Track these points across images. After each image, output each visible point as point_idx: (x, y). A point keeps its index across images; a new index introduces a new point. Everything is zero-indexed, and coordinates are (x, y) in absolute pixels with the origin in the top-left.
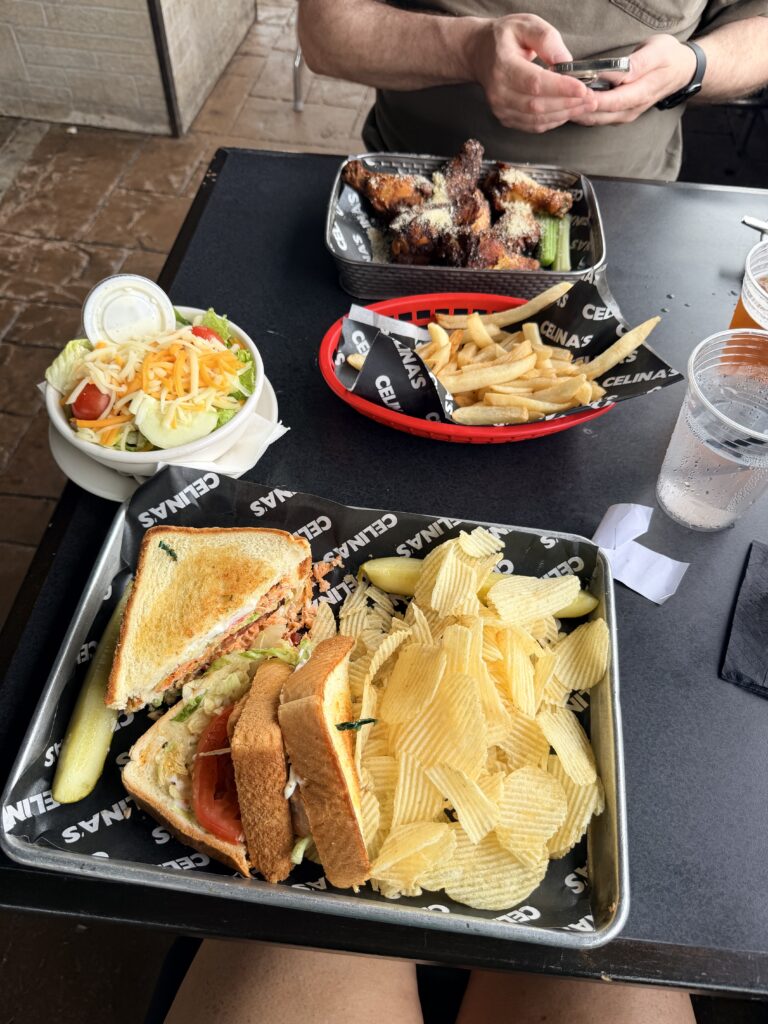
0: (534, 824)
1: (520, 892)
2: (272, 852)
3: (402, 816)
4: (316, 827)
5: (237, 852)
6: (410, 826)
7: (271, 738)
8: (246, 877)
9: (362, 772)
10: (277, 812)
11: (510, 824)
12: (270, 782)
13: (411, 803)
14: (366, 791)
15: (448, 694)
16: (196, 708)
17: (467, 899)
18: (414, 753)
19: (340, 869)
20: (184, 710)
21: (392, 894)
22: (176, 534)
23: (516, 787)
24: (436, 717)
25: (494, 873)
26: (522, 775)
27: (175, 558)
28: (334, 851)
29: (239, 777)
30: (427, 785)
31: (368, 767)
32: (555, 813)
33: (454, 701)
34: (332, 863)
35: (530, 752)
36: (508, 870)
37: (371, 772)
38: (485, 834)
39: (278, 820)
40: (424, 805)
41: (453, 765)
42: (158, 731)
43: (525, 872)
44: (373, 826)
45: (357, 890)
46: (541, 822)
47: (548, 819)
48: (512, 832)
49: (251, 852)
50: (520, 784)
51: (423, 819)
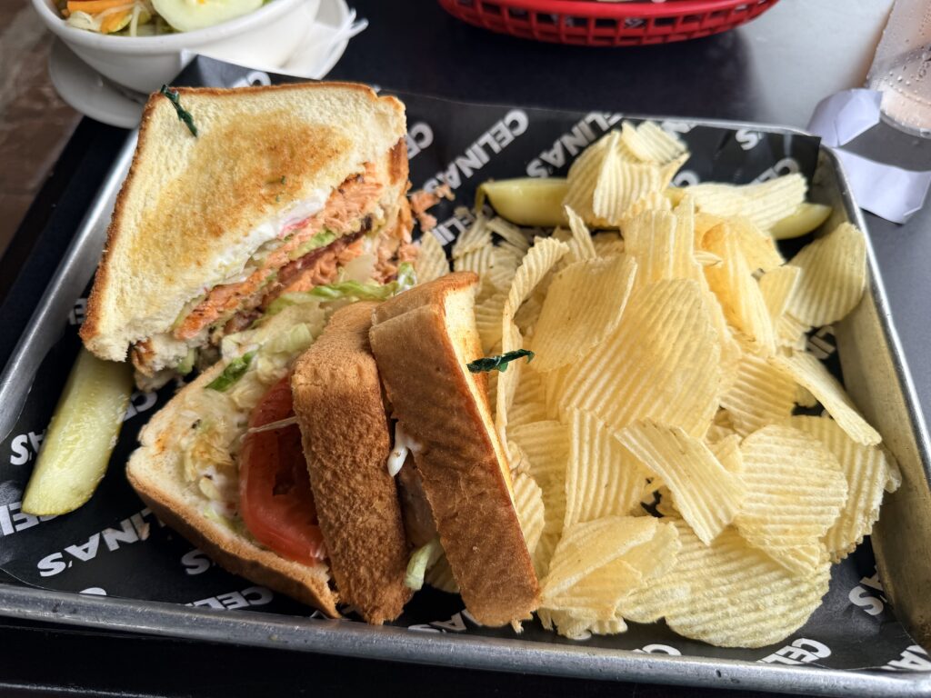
0: (799, 508)
1: (793, 616)
2: (372, 574)
3: (579, 510)
4: (444, 521)
5: (315, 578)
6: (594, 525)
7: (360, 372)
8: (330, 617)
9: (510, 447)
10: (376, 502)
11: (758, 511)
12: (362, 450)
13: (593, 489)
14: (518, 475)
15: (643, 316)
16: (242, 371)
17: (704, 632)
18: (593, 407)
19: (489, 593)
20: (225, 372)
21: (578, 633)
22: (194, 97)
23: (761, 455)
24: (624, 353)
25: (743, 589)
26: (767, 438)
27: (193, 132)
28: (477, 563)
29: (309, 443)
30: (618, 456)
31: (517, 440)
32: (831, 490)
33: (656, 322)
34: (475, 585)
35: (767, 409)
36: (767, 583)
37: (523, 448)
38: (719, 530)
39: (380, 517)
40: (614, 489)
41: (662, 420)
42: (183, 403)
43: (795, 584)
44: (535, 525)
45: (518, 628)
46: (809, 504)
47: (820, 499)
48: (765, 522)
49: (337, 576)
50: (766, 450)
51: (614, 513)
